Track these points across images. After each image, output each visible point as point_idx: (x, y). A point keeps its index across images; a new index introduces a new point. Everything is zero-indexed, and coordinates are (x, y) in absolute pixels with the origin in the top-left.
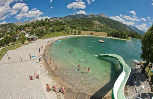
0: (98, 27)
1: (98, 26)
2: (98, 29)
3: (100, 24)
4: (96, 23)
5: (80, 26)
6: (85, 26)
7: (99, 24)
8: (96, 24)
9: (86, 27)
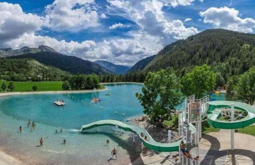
0: (37, 71)
1: (39, 70)
2: (38, 76)
3: (42, 66)
4: (34, 64)
5: (6, 72)
6: (15, 71)
7: (40, 67)
8: (35, 66)
9: (17, 73)
